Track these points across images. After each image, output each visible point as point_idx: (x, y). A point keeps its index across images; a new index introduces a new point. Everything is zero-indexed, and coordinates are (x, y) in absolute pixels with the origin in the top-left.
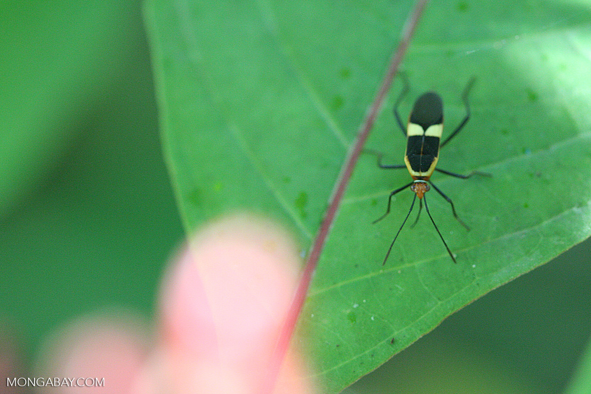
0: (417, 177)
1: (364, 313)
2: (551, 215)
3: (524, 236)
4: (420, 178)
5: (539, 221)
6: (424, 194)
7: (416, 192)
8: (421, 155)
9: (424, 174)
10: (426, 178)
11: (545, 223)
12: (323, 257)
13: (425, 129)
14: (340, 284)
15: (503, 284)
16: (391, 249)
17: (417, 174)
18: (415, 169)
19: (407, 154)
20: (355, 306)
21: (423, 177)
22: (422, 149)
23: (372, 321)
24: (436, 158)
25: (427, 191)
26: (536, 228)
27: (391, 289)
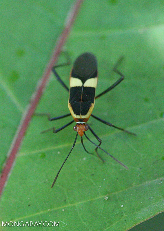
0: (78, 119)
4: (80, 120)
6: (84, 133)
7: (78, 131)
8: (81, 102)
9: (83, 117)
10: (85, 120)
13: (83, 82)
15: (145, 220)
16: (57, 175)
17: (78, 117)
18: (77, 113)
19: (70, 102)
21: (83, 119)
22: (81, 97)
24: (93, 104)
25: (86, 130)
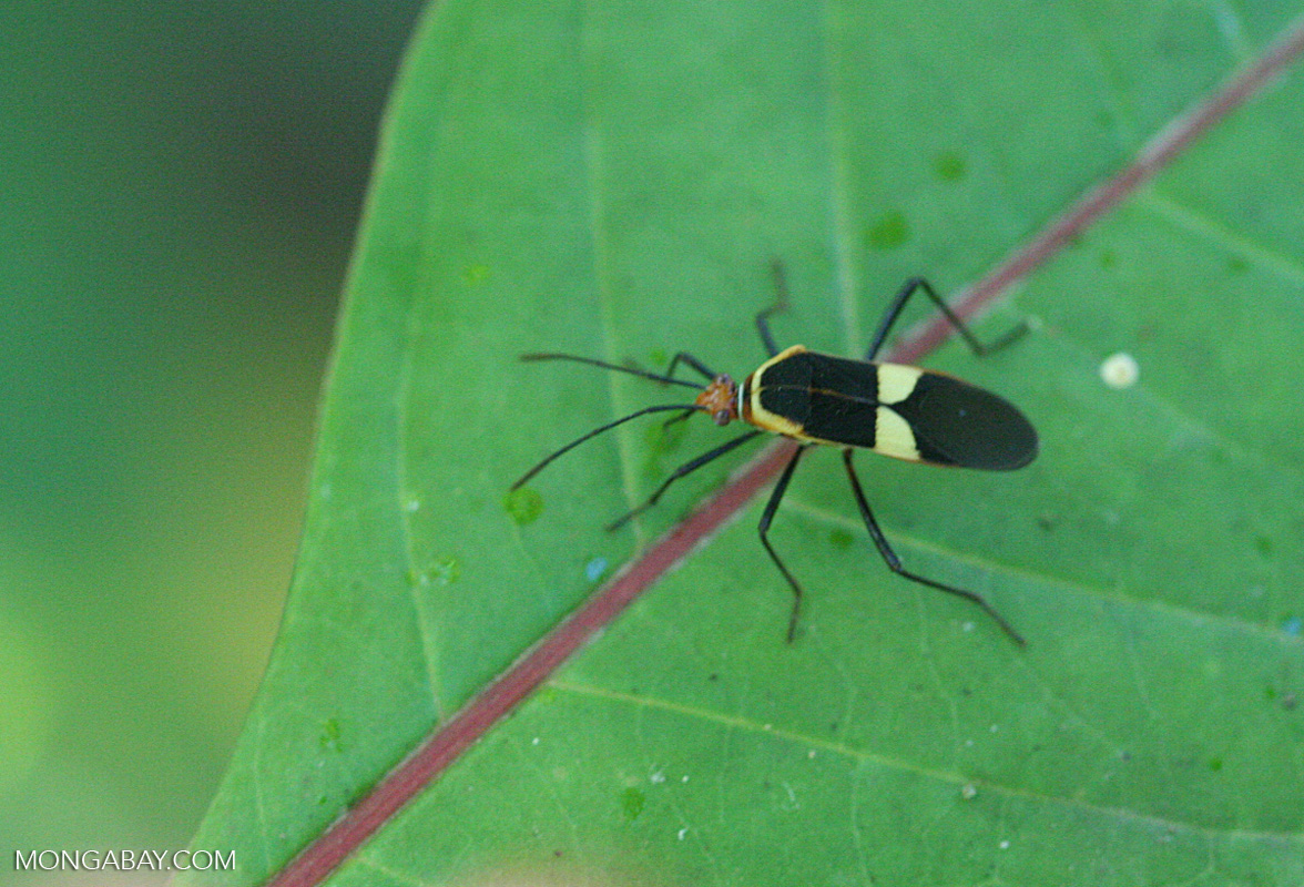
1: (668, 808)
2: (1263, 825)
3: (1168, 839)
5: (1227, 821)
11: (1238, 836)
12: (641, 609)
14: (648, 701)
20: (655, 778)
23: (677, 839)
26: (1210, 834)
27: (767, 785)
